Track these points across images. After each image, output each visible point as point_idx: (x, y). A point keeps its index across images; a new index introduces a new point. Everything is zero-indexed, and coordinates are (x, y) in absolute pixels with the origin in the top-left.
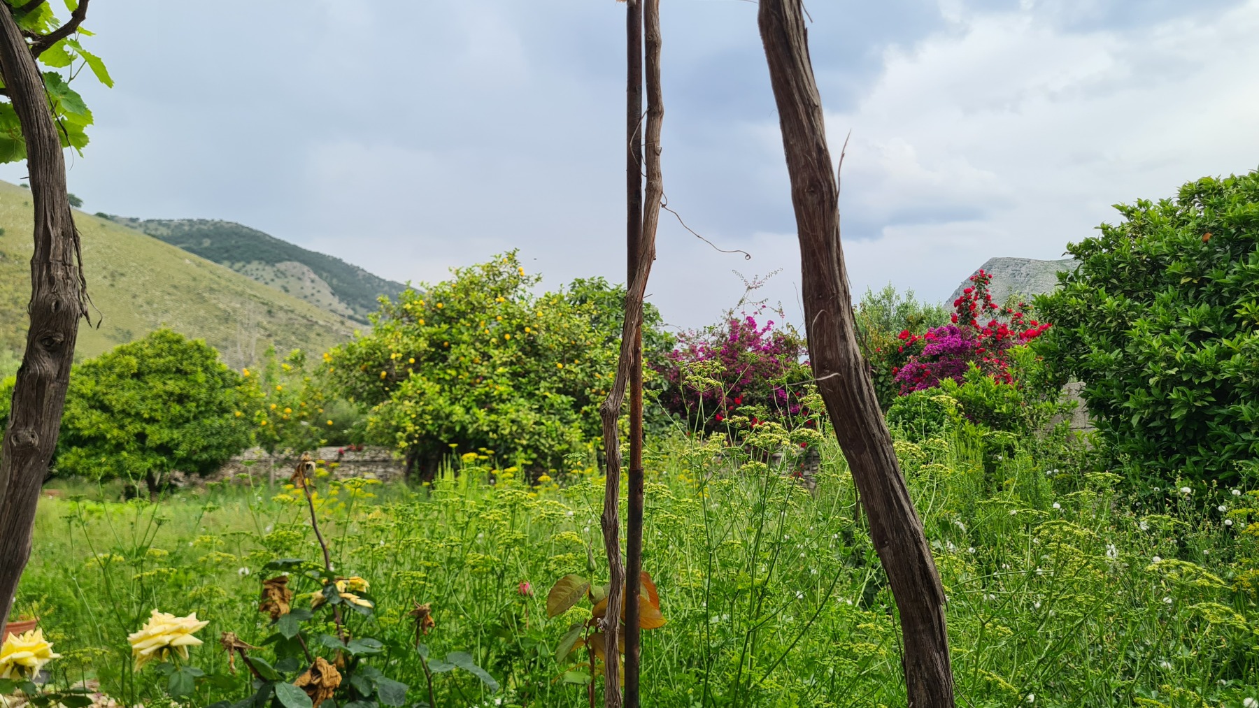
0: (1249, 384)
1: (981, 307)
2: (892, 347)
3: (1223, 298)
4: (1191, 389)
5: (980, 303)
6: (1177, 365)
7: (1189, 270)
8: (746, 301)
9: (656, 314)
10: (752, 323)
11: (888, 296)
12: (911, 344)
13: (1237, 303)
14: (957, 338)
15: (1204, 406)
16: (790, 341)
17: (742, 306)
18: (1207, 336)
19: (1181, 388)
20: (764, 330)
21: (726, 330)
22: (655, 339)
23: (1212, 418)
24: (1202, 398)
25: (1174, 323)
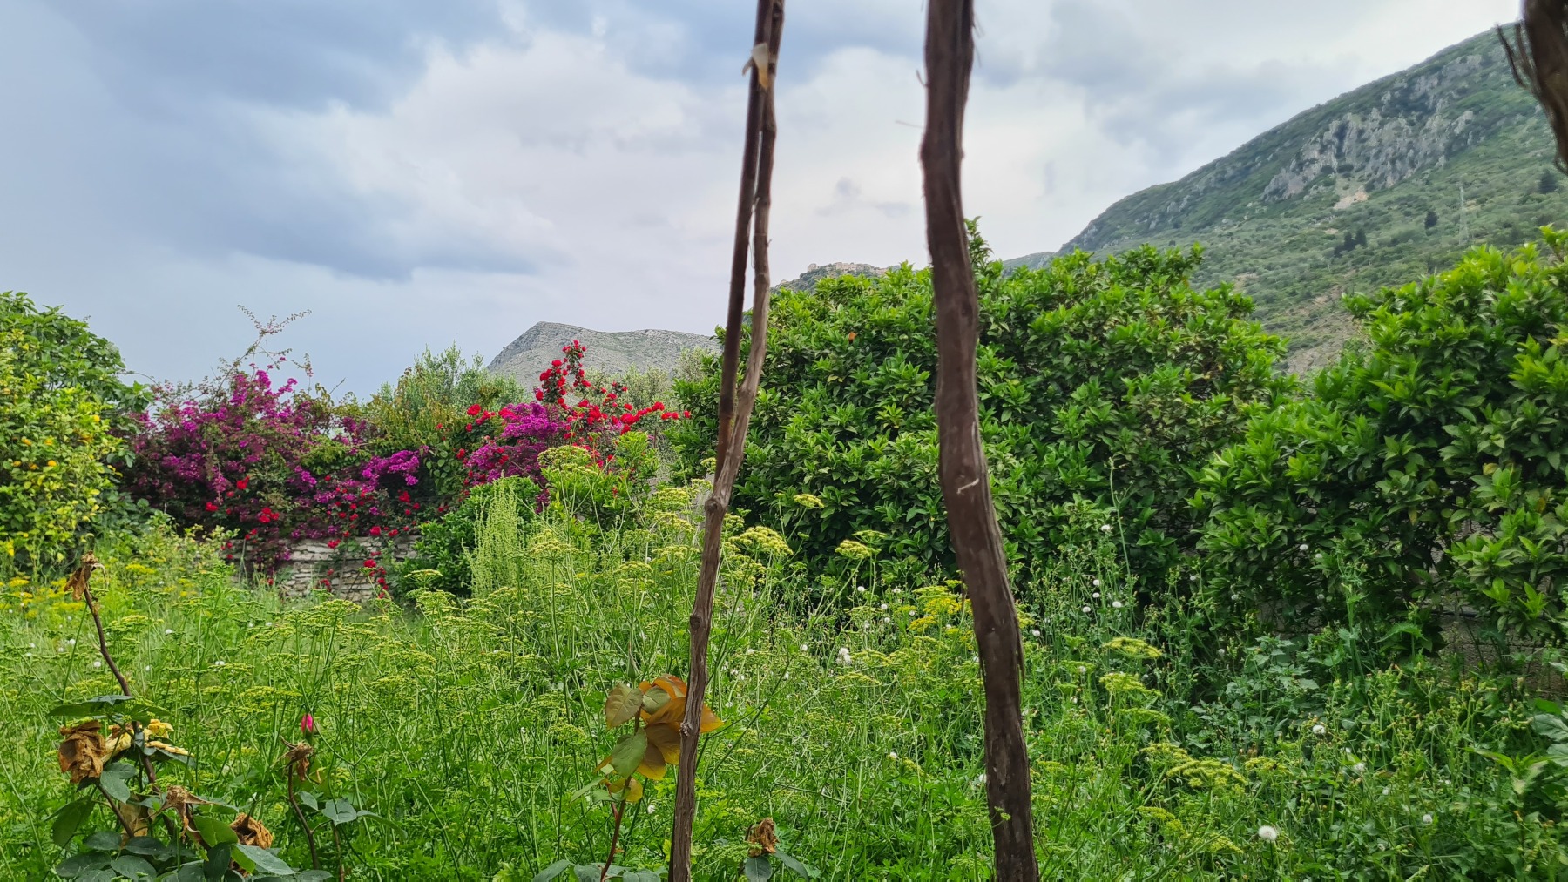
0: (891, 485)
1: (572, 384)
2: (458, 423)
3: (868, 399)
4: (839, 489)
5: (570, 380)
6: (830, 464)
7: (836, 369)
8: (257, 350)
9: (115, 356)
10: (263, 380)
11: (452, 359)
12: (482, 422)
13: (879, 405)
14: (543, 418)
15: (850, 507)
16: (320, 408)
17: (251, 355)
18: (851, 436)
19: (830, 487)
20: (282, 391)
21: (226, 386)
22: (118, 392)
23: (854, 518)
24: (847, 498)
25: (822, 421)
